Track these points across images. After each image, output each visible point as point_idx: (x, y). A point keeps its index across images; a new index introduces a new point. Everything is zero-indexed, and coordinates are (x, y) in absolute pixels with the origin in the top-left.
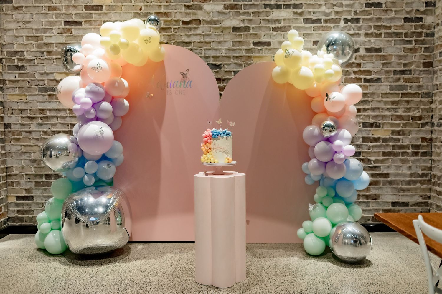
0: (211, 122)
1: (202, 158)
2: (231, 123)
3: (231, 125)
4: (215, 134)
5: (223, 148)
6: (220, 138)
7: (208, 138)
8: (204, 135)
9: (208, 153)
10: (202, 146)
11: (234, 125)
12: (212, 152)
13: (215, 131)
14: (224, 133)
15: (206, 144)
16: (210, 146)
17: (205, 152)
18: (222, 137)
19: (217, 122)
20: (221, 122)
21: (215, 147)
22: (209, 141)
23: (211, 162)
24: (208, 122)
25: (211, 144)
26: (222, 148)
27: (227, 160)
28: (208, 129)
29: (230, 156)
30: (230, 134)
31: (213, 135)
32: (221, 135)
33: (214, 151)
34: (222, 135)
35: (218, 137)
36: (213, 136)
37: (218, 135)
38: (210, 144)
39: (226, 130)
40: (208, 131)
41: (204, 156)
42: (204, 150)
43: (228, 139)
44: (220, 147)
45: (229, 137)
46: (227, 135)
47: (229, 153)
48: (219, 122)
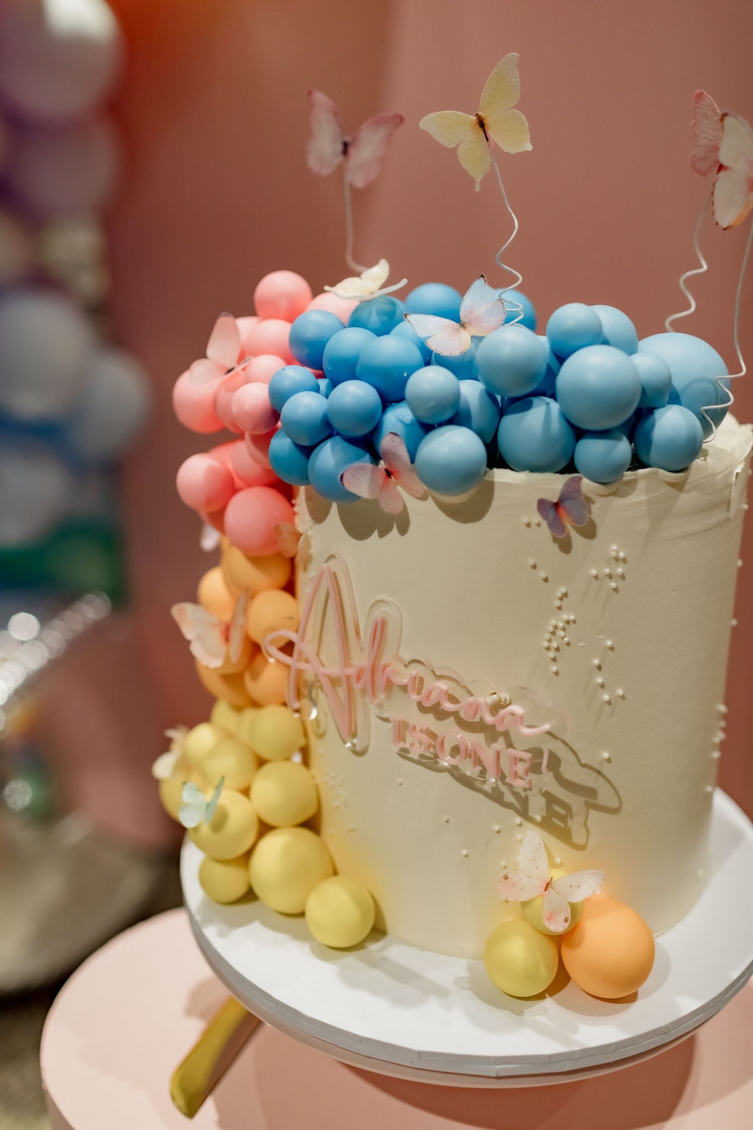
0: (369, 150)
6: (423, 511)
18: (466, 493)
19: (447, 126)
20: (518, 140)
24: (326, 142)
29: (588, 884)
37: (367, 441)
43: (601, 531)
44: (406, 666)
45: (632, 484)
46: (579, 433)
47: (605, 797)
48: (482, 124)
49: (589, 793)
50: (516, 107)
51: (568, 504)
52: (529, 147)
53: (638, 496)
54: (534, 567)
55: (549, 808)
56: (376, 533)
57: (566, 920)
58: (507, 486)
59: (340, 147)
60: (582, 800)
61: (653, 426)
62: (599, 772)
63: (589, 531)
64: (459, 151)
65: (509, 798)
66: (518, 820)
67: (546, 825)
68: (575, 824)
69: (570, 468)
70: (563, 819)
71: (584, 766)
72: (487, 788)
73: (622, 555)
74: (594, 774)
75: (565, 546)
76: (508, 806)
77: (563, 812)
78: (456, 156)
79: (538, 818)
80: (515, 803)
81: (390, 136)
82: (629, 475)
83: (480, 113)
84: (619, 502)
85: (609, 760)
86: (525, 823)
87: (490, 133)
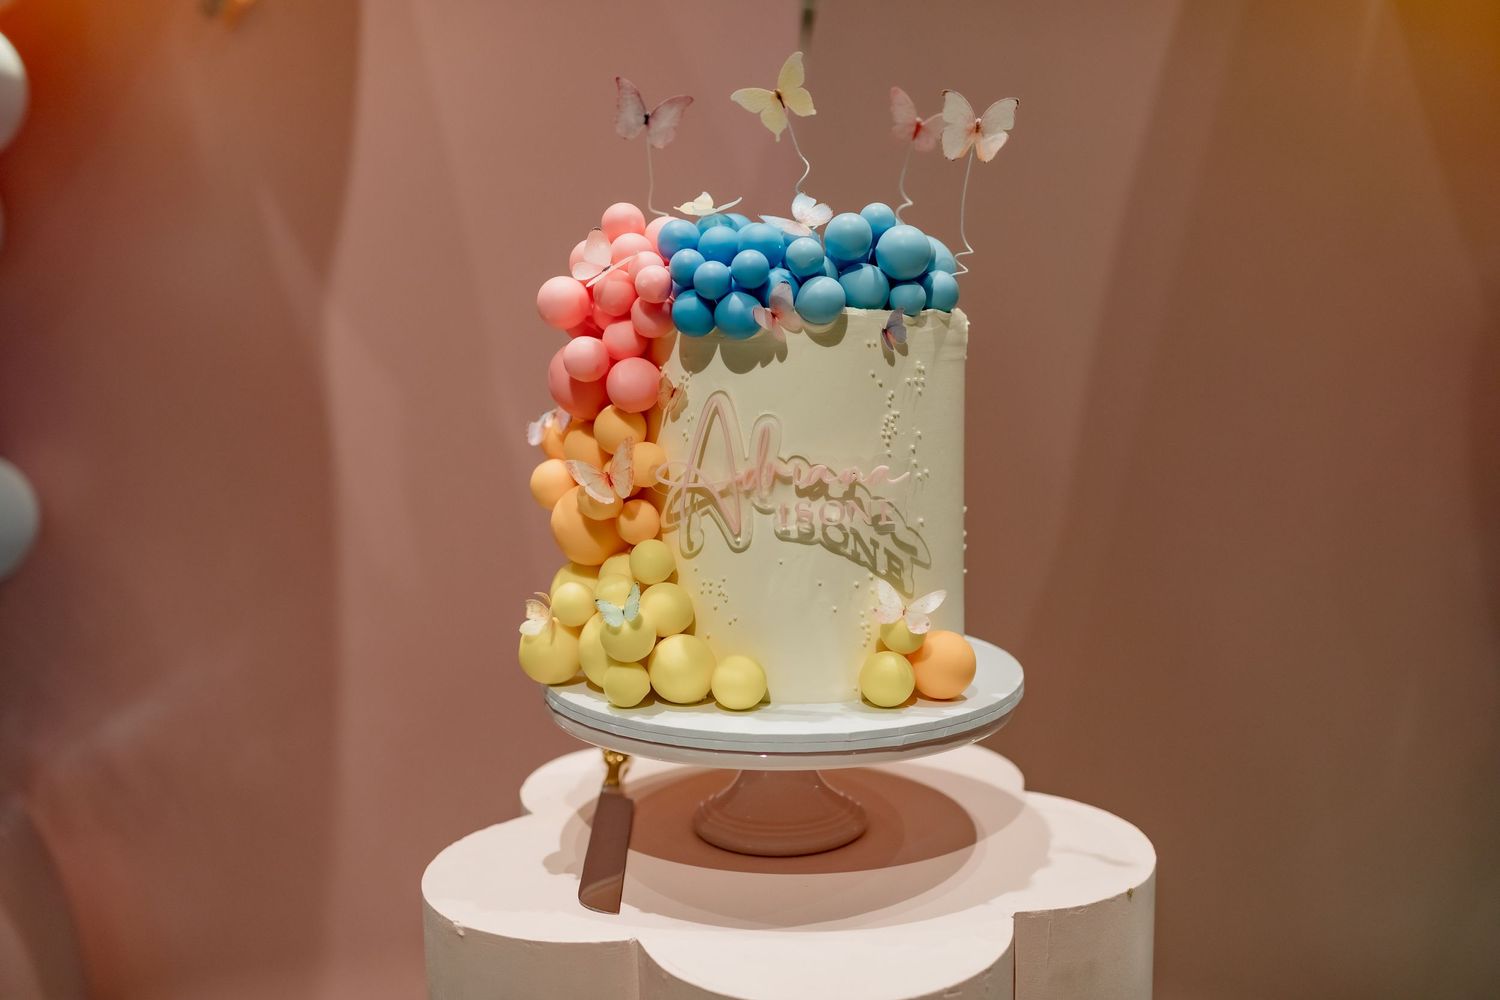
0: (666, 121)
1: (534, 624)
2: (956, 109)
3: (953, 151)
4: (713, 269)
5: (836, 490)
6: (798, 341)
7: (620, 334)
8: (562, 289)
9: (626, 548)
10: (543, 453)
11: (992, 145)
12: (675, 539)
13: (719, 233)
14: (844, 266)
15: (588, 425)
16: (643, 459)
17: (583, 544)
18: (829, 324)
19: (752, 99)
20: (806, 108)
21: (715, 476)
22: (629, 375)
23: (653, 697)
24: (631, 115)
25: (667, 430)
26: (816, 490)
27: (892, 663)
28: (622, 210)
29: (934, 601)
30: (941, 279)
31: (684, 282)
32: (800, 280)
33: (705, 525)
34: (824, 286)
35: (762, 316)
36: (688, 303)
37: (759, 292)
38: (647, 418)
39: (878, 209)
40: (613, 231)
41: (568, 589)
42: (565, 515)
43: (910, 350)
44: (786, 463)
45: (925, 317)
46: (893, 282)
47: (922, 556)
48: (779, 97)
49: (912, 550)
50: (802, 86)
51: (893, 329)
52: (814, 112)
53: (928, 328)
54: (873, 376)
55: (889, 563)
56: (759, 365)
57: (927, 625)
58: (855, 317)
59: (643, 119)
60: (909, 556)
61: (932, 282)
62: (917, 534)
63: (904, 351)
64: (762, 115)
65: (864, 557)
66: (871, 575)
67: (888, 577)
68: (905, 576)
69: (887, 307)
70: (898, 572)
71: (909, 528)
72: (848, 551)
73: (923, 368)
74: (915, 535)
75: (891, 361)
76: (863, 564)
77: (898, 567)
78: (759, 118)
79: (883, 572)
80: (868, 561)
81: (683, 111)
82: (923, 313)
83: (779, 90)
84: (919, 330)
85: (922, 524)
86: (875, 577)
87: (785, 102)
